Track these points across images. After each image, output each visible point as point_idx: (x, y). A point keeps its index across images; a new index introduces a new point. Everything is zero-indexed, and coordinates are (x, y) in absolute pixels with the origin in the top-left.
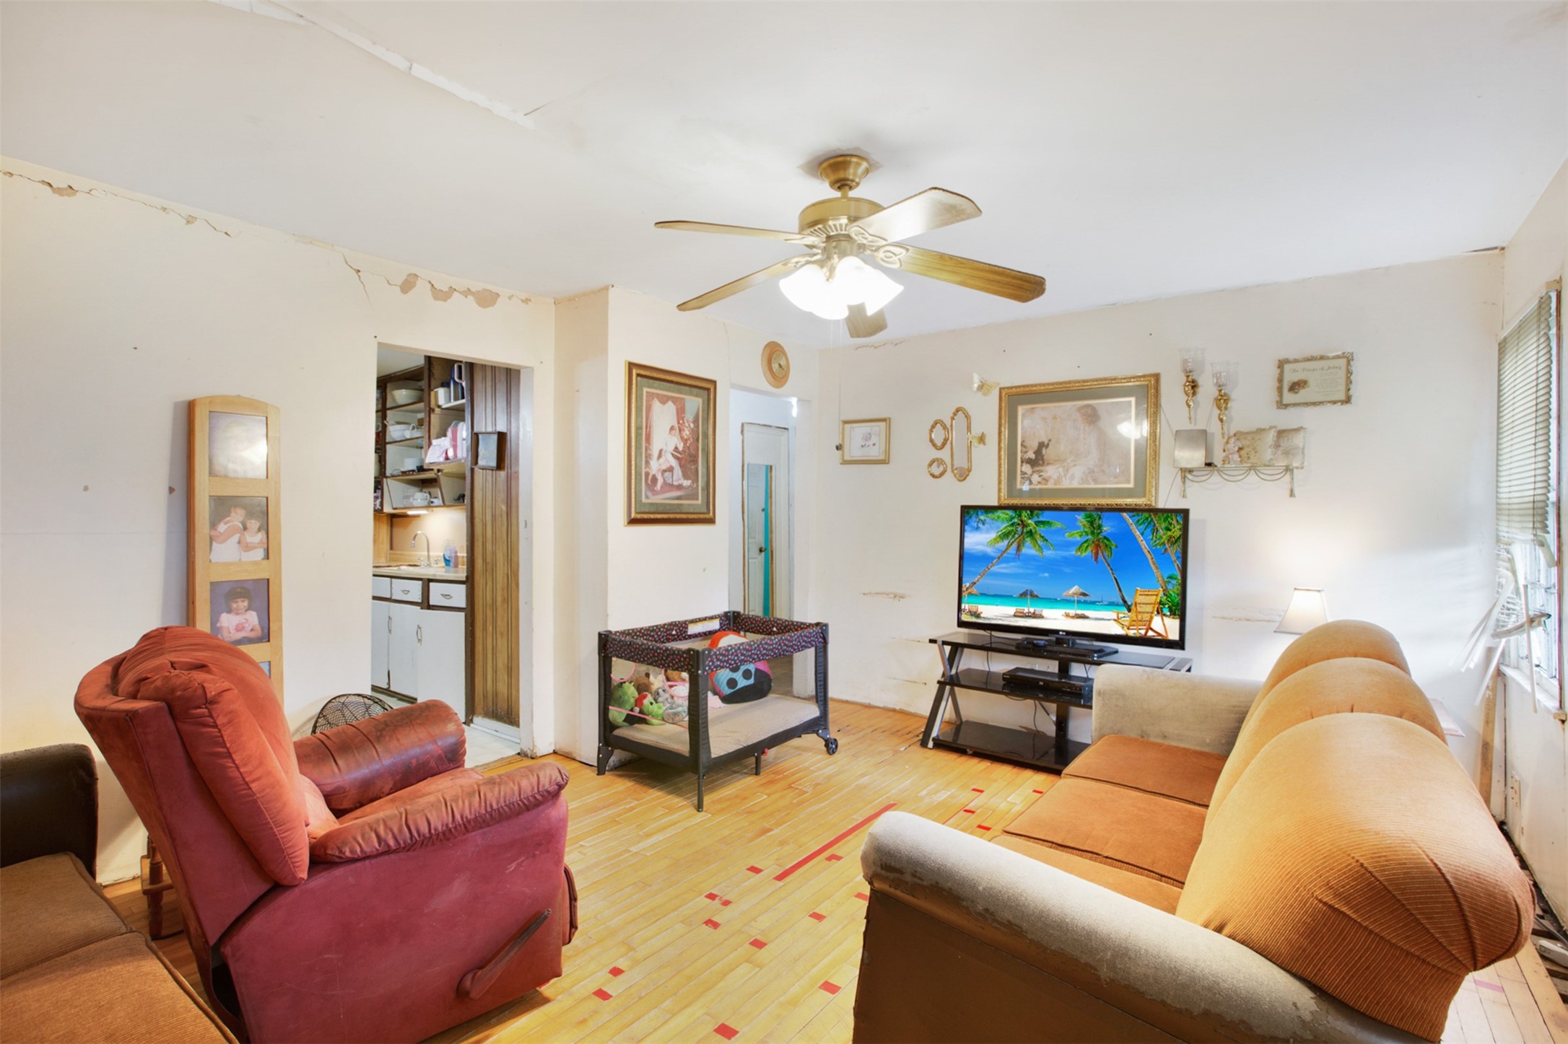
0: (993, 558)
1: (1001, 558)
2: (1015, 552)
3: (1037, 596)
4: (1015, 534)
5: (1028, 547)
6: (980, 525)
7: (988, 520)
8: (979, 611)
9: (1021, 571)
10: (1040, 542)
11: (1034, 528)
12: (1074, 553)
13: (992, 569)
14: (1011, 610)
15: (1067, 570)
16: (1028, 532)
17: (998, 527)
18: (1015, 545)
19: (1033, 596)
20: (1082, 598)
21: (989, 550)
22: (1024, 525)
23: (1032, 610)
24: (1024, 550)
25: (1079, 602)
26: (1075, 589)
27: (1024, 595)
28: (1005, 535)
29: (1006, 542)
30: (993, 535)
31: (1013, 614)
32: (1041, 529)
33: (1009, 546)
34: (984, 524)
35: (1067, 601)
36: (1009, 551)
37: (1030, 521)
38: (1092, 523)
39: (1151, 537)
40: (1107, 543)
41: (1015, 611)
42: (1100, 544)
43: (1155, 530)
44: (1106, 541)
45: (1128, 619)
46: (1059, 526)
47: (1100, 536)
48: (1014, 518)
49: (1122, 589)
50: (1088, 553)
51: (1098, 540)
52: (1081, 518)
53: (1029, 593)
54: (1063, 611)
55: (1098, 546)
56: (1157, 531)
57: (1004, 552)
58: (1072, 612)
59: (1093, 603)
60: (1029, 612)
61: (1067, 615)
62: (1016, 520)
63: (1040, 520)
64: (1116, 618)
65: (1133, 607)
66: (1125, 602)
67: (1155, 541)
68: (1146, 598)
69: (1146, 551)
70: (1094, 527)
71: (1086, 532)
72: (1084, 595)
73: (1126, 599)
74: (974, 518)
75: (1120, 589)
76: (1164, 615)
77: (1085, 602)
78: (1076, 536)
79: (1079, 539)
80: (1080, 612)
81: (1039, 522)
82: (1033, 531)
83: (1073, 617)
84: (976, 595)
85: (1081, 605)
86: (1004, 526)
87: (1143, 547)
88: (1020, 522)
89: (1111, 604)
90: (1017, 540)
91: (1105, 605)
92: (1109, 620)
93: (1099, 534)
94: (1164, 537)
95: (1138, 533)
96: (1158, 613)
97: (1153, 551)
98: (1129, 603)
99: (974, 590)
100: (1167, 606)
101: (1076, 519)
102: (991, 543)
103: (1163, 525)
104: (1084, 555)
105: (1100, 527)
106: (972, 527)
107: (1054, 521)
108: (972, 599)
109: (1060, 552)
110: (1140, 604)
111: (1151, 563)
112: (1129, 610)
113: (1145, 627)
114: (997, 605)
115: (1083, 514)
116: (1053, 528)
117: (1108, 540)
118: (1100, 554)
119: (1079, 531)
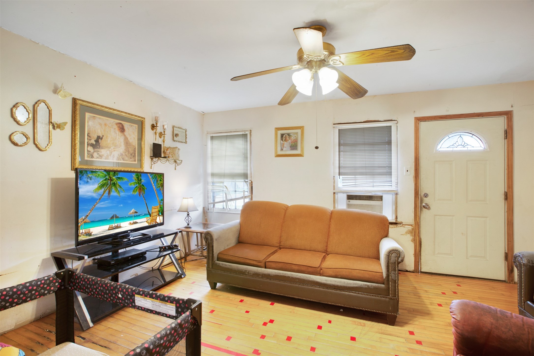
0: (97, 199)
1: (101, 199)
2: (107, 195)
3: (118, 217)
4: (107, 185)
5: (114, 192)
6: (89, 180)
7: (93, 177)
8: (91, 231)
9: (110, 205)
10: (119, 189)
11: (116, 181)
12: (132, 193)
13: (96, 206)
14: (107, 227)
15: (130, 202)
16: (113, 184)
17: (99, 181)
18: (107, 191)
19: (117, 217)
20: (136, 214)
21: (95, 195)
22: (111, 180)
23: (116, 225)
24: (112, 194)
25: (134, 216)
26: (133, 210)
27: (112, 218)
28: (102, 186)
29: (103, 190)
30: (96, 186)
31: (108, 229)
32: (119, 181)
33: (104, 192)
34: (91, 179)
35: (130, 217)
36: (104, 195)
37: (114, 178)
38: (138, 178)
39: (156, 184)
40: (143, 187)
41: (109, 227)
42: (141, 188)
43: (157, 181)
44: (143, 186)
45: (150, 220)
46: (126, 180)
47: (141, 185)
48: (106, 176)
49: (148, 208)
50: (137, 193)
51: (140, 186)
52: (134, 175)
53: (115, 216)
54: (128, 222)
55: (140, 189)
56: (158, 181)
57: (102, 195)
58: (132, 222)
59: (139, 216)
60: (115, 226)
61: (130, 224)
62: (107, 177)
63: (118, 177)
64: (146, 221)
65: (151, 215)
66: (149, 213)
67: (157, 186)
68: (155, 210)
69: (155, 190)
70: (139, 180)
71: (136, 183)
72: (136, 212)
73: (150, 212)
74: (85, 176)
75: (147, 207)
76: (160, 216)
77: (137, 216)
78: (132, 185)
79: (134, 186)
80: (134, 221)
81: (118, 178)
82: (115, 182)
83: (132, 224)
84: (88, 223)
85: (135, 218)
86: (102, 180)
87: (154, 188)
88: (109, 178)
89: (145, 215)
90: (108, 188)
91: (143, 215)
92: (144, 222)
93: (141, 183)
94: (160, 184)
95: (153, 182)
96: (158, 215)
97: (157, 190)
98: (150, 213)
99: (87, 220)
100: (160, 212)
101: (133, 177)
102: (95, 191)
103: (159, 179)
104: (135, 193)
105: (141, 180)
106: (84, 181)
107: (124, 178)
108: (87, 226)
109: (127, 193)
110: (153, 213)
111: (156, 195)
112: (150, 216)
113: (155, 222)
114: (100, 226)
115: (135, 174)
116: (124, 181)
117: (144, 186)
118: (141, 193)
119: (133, 182)
